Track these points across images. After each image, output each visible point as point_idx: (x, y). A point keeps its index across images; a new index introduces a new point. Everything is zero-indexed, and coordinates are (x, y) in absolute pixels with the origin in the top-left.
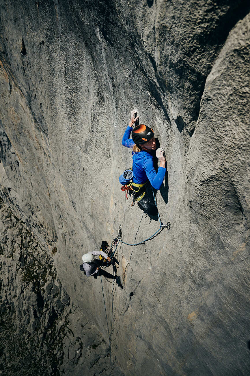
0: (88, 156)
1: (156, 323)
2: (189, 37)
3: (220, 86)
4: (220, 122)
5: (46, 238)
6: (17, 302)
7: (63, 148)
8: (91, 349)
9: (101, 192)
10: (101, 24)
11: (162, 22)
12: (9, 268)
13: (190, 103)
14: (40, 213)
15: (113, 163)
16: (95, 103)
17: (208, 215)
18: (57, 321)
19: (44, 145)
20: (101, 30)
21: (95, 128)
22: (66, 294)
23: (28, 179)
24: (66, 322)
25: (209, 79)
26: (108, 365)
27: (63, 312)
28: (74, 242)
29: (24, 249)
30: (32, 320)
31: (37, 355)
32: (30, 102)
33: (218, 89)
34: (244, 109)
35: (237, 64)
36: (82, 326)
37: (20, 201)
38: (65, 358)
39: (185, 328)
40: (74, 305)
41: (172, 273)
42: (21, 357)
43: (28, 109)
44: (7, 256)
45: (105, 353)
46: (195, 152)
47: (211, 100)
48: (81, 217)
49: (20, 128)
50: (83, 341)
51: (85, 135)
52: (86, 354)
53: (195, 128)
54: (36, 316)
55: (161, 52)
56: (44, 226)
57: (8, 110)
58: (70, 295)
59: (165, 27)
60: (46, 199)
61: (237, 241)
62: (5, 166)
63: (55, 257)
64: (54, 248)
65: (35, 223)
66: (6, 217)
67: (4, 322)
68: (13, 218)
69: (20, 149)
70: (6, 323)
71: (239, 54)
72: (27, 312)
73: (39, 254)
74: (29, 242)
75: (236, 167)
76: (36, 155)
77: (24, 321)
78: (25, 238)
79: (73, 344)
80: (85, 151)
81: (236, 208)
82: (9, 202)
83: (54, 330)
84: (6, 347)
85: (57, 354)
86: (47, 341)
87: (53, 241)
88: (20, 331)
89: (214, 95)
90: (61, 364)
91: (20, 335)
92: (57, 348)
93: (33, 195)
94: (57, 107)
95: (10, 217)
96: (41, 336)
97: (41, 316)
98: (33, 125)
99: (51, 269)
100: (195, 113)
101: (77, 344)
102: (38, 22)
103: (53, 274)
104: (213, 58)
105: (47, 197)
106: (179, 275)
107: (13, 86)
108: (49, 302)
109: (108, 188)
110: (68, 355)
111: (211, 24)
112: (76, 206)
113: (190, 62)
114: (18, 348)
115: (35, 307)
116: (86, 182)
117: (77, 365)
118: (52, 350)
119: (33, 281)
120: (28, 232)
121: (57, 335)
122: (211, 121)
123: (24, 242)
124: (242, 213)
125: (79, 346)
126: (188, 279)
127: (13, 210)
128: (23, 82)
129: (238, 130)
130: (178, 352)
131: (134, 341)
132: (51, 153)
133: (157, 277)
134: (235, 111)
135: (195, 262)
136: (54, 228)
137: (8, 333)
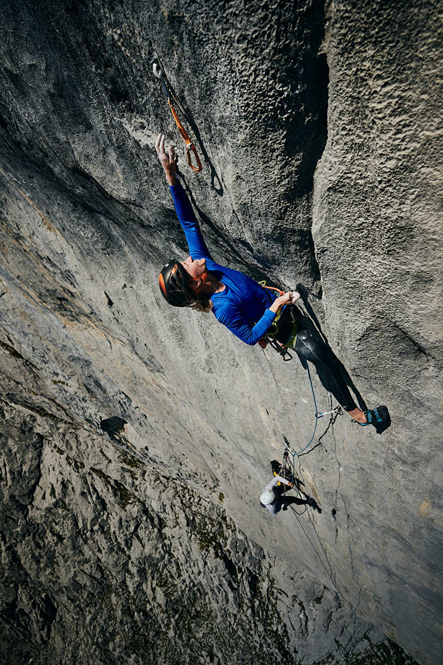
0: (214, 375)
1: (381, 536)
2: (274, 201)
3: (329, 231)
4: (348, 267)
5: (205, 486)
6: (205, 579)
7: (186, 379)
8: (316, 605)
9: (245, 407)
10: (176, 240)
11: (240, 202)
12: (180, 540)
13: (304, 265)
14: (188, 460)
15: (245, 370)
16: (199, 318)
17: (383, 375)
18: (259, 585)
19: (164, 385)
20: (178, 245)
21: (209, 343)
22: (256, 545)
23: (162, 430)
24: (270, 581)
25: (315, 231)
26: (346, 619)
27: (262, 569)
28: (239, 478)
29: (188, 509)
30: (231, 595)
31: (255, 641)
32: (134, 348)
33: (329, 235)
34: (369, 241)
35: (337, 201)
36: (292, 579)
37: (163, 456)
38: (289, 631)
39: (422, 528)
40: (271, 556)
41: (371, 464)
42: (236, 651)
43: (135, 356)
44: (172, 526)
45: (334, 604)
46: (334, 313)
47: (327, 250)
48: (236, 444)
49: (134, 378)
50: (301, 598)
51: (203, 355)
52: (312, 615)
53: (321, 288)
54: (232, 588)
55: (251, 230)
56: (199, 474)
57: (115, 366)
58: (260, 544)
59: (245, 204)
60: (189, 441)
61: (435, 389)
62: (132, 425)
63: (225, 505)
64: (220, 494)
65: (188, 474)
66: (155, 481)
67: (199, 612)
68: (161, 478)
69: (142, 400)
70: (202, 612)
71: (335, 191)
72: (221, 588)
73: (206, 508)
74: (190, 499)
75: (391, 305)
76: (160, 399)
77: (222, 601)
78: (184, 497)
79: (291, 607)
80: (210, 371)
81: (413, 351)
82: (152, 462)
83: (262, 598)
84: (215, 645)
85: (277, 629)
86: (259, 617)
87: (215, 486)
88: (222, 616)
89: (328, 243)
90: (289, 641)
91: (224, 621)
92: (275, 621)
93: (173, 443)
94: (163, 340)
95: (159, 478)
96: (250, 611)
97: (239, 586)
98: (145, 369)
99: (226, 521)
100: (315, 273)
101: (295, 605)
102: (113, 270)
103: (231, 526)
104: (309, 209)
105: (189, 439)
106: (381, 463)
107: (111, 341)
108: (241, 563)
109: (250, 399)
110: (292, 626)
111: (291, 178)
112: (225, 434)
113: (286, 224)
114: (229, 640)
115: (228, 576)
116: (225, 403)
117: (308, 635)
118: (270, 626)
119: (212, 544)
120: (184, 488)
121: (267, 603)
122: (337, 272)
123: (184, 501)
124: (425, 353)
125: (300, 608)
126: (395, 463)
127: (159, 470)
128: (119, 332)
129: (372, 265)
130: (429, 564)
131: (364, 573)
132: (175, 389)
133: (355, 476)
134: (359, 248)
135: (394, 438)
136: (210, 471)
137: (210, 625)
